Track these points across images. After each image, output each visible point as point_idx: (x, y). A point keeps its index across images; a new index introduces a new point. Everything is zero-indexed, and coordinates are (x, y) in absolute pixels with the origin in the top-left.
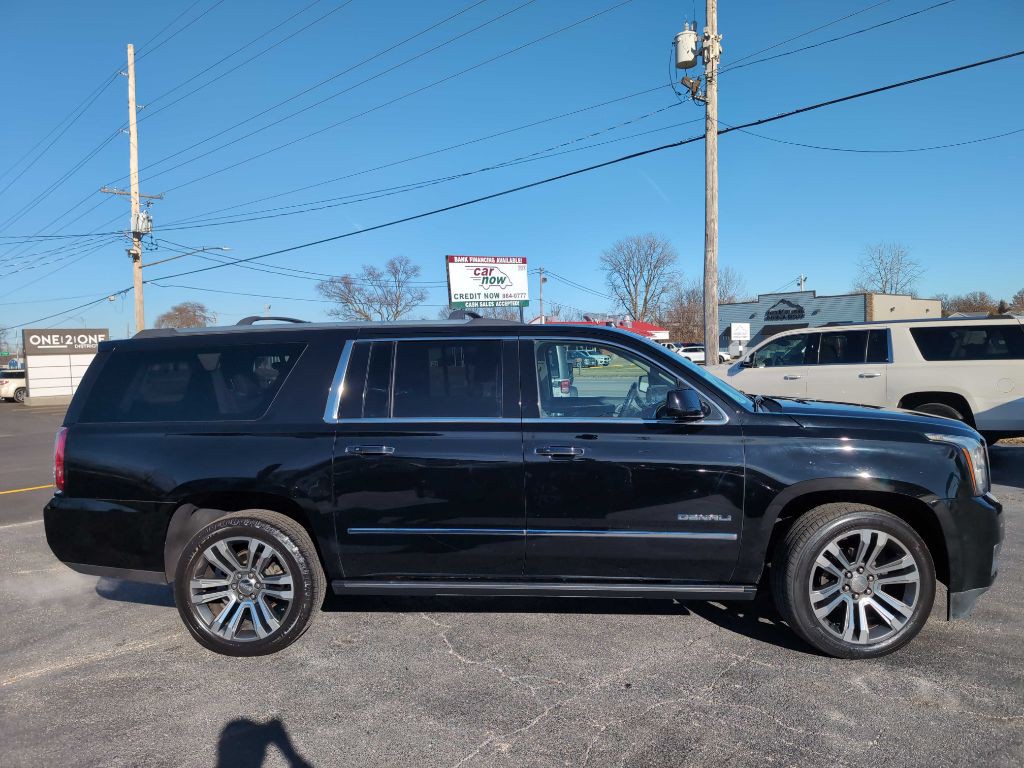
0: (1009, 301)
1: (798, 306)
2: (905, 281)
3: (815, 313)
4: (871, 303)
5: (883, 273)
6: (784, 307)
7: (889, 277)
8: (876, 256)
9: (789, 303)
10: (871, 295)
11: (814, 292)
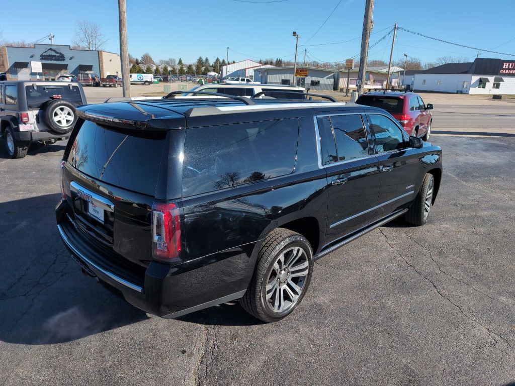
0: (140, 59)
1: (60, 53)
2: (99, 44)
3: (71, 58)
4: (102, 56)
5: (88, 38)
6: (53, 54)
7: (91, 40)
8: (83, 27)
9: (55, 51)
10: (101, 51)
11: (69, 46)
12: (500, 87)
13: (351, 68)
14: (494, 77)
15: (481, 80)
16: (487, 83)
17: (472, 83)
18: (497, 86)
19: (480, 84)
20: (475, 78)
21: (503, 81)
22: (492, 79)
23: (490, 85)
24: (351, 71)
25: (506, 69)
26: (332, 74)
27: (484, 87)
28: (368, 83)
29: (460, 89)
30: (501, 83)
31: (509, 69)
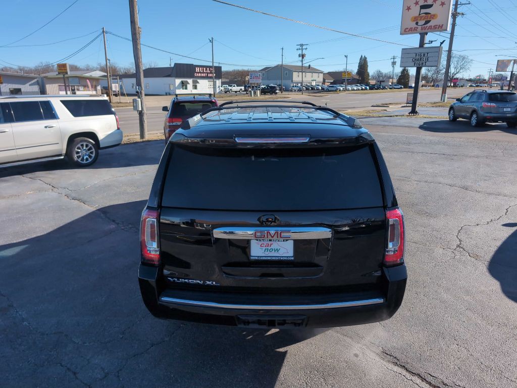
12: (198, 87)
13: (67, 73)
14: (192, 79)
15: (182, 83)
16: (188, 85)
17: (177, 85)
18: (195, 87)
19: (183, 86)
20: (178, 81)
21: (198, 83)
22: (190, 81)
23: (190, 86)
24: (66, 76)
25: (198, 73)
26: (36, 80)
27: (186, 89)
28: (81, 89)
29: (168, 91)
30: (197, 84)
31: (200, 73)
